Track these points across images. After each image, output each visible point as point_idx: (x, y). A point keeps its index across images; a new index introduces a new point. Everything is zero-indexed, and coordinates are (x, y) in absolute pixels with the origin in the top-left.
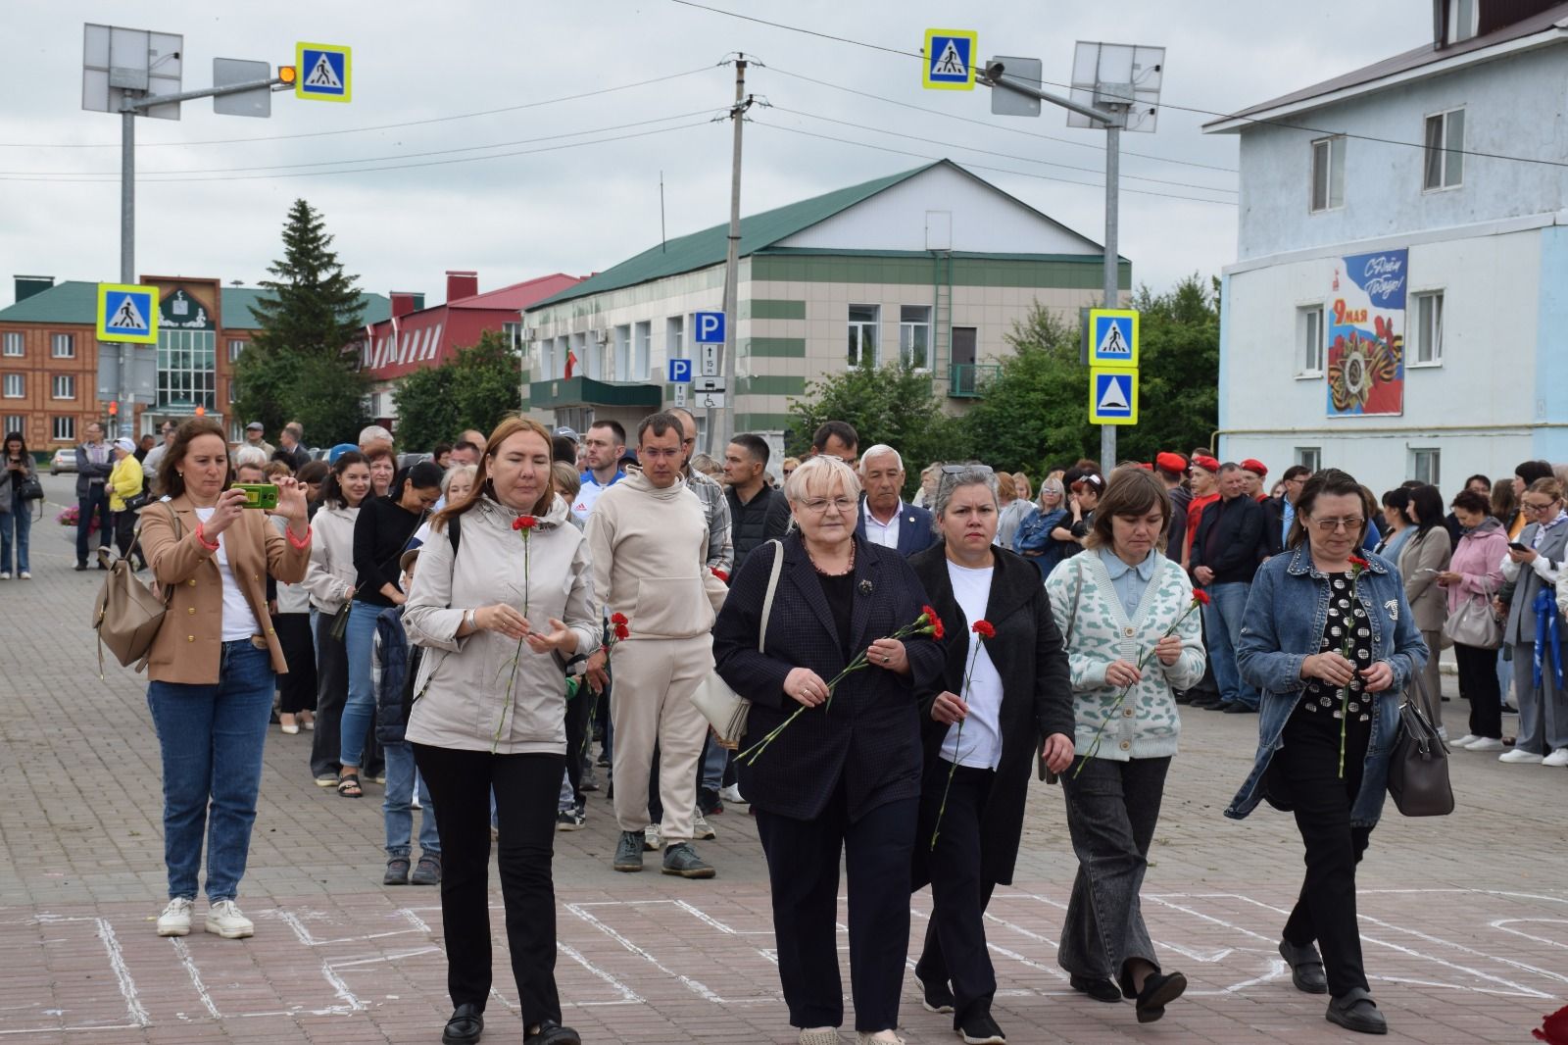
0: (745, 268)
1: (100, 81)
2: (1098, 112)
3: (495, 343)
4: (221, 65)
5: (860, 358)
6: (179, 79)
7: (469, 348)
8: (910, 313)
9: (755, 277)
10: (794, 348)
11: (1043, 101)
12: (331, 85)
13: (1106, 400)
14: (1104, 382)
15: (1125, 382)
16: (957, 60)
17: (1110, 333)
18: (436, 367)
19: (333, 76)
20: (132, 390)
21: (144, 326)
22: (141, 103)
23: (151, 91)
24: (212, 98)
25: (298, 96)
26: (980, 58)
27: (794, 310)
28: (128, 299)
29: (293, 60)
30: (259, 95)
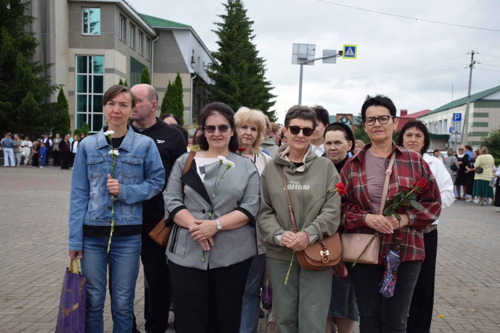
0: (472, 105)
1: (296, 57)
4: (325, 52)
6: (314, 55)
9: (475, 107)
10: (485, 125)
12: (352, 55)
19: (352, 52)
22: (305, 62)
23: (308, 59)
24: (322, 60)
25: (343, 58)
27: (486, 115)
29: (342, 49)
30: (334, 58)
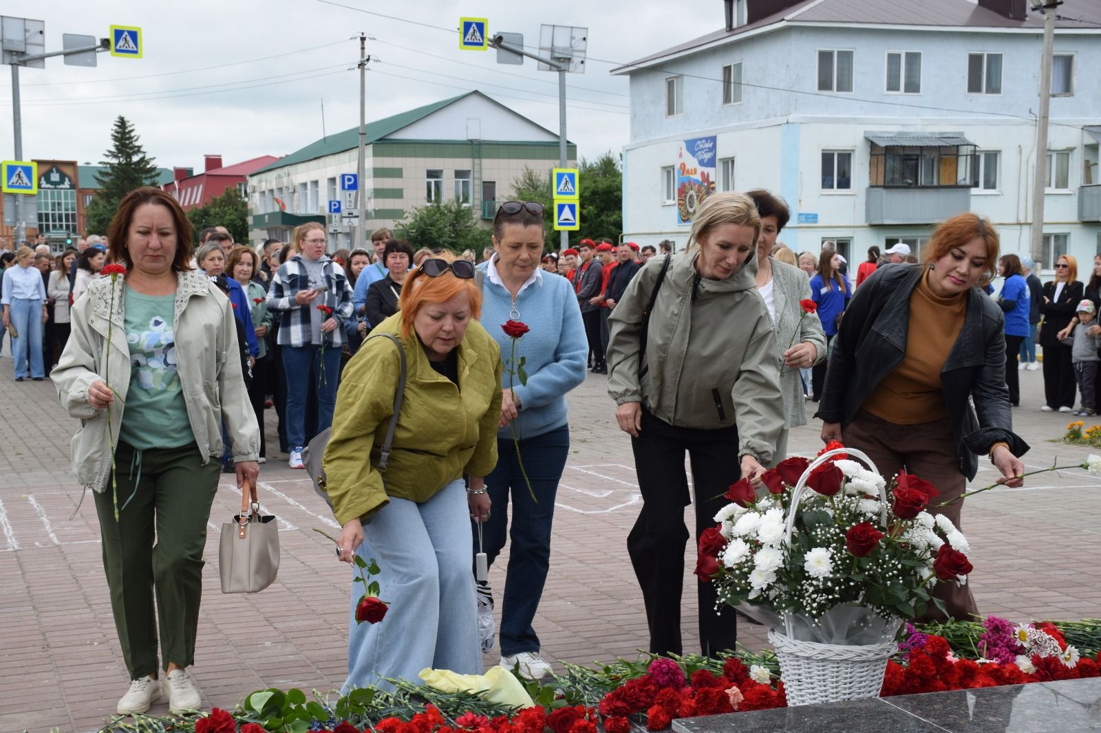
0: (369, 150)
2: (554, 62)
3: (233, 194)
4: (67, 38)
5: (433, 198)
6: (43, 45)
7: (218, 197)
8: (459, 174)
9: (375, 155)
10: (397, 194)
11: (524, 56)
12: (131, 49)
13: (563, 217)
14: (561, 207)
15: (572, 208)
16: (478, 34)
17: (564, 181)
18: (200, 208)
19: (131, 43)
20: (24, 220)
21: (29, 184)
22: (22, 59)
23: (28, 52)
24: (62, 56)
26: (490, 33)
27: (397, 173)
28: (19, 169)
29: (109, 35)
30: (90, 54)
